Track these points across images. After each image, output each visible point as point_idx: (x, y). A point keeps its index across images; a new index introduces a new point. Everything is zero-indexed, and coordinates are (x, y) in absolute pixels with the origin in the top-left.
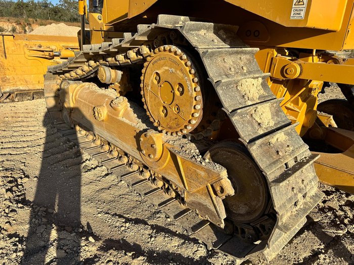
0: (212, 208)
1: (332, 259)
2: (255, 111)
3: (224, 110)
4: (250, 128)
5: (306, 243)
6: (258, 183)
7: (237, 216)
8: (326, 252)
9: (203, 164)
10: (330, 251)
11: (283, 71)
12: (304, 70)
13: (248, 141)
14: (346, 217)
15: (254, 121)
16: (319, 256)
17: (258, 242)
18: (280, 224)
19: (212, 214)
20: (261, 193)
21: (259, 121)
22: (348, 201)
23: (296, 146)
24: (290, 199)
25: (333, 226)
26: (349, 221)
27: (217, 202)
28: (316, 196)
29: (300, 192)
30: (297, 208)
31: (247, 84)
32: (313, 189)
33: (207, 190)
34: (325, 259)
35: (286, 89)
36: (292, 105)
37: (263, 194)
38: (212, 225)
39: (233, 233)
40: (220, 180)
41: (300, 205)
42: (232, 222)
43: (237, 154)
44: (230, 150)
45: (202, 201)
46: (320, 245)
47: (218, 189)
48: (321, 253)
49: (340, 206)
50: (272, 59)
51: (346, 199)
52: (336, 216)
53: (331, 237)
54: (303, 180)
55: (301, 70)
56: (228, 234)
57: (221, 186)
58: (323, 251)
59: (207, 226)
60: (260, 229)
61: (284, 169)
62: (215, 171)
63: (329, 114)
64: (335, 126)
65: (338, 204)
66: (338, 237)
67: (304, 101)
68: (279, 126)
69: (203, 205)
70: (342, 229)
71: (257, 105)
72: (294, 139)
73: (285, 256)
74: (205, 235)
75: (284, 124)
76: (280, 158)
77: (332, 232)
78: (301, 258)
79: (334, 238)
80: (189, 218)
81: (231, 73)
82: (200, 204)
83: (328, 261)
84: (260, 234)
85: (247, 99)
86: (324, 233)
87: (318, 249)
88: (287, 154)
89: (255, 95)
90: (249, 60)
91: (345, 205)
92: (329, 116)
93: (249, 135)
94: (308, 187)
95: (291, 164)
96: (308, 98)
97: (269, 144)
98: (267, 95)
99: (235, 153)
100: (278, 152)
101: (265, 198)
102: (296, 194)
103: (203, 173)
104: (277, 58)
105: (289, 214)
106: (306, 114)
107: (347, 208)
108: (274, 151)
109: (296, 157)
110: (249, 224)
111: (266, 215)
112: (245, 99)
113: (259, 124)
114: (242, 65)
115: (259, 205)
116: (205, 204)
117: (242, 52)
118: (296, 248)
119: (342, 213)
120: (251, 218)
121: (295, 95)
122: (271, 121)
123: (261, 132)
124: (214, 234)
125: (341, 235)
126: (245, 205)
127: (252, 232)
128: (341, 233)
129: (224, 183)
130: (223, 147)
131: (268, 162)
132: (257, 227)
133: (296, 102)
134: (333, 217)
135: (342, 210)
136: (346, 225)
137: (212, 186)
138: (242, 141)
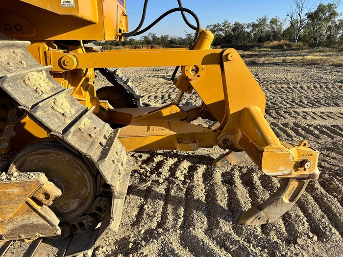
0: (42, 221)
1: (152, 204)
2: (54, 103)
3: (22, 107)
4: (57, 121)
5: (132, 204)
6: (81, 171)
7: (71, 214)
8: (147, 202)
9: (13, 179)
10: (149, 200)
11: (60, 63)
12: (79, 60)
13: (61, 133)
14: (147, 172)
15: (57, 113)
16: (144, 207)
17: (99, 225)
18: (116, 194)
19: (43, 227)
20: (87, 179)
21: (62, 112)
22: (142, 160)
23: (101, 127)
24: (115, 170)
25: (142, 182)
26: (149, 173)
27: (45, 212)
28: (129, 161)
29: (118, 162)
30: (121, 176)
31: (34, 77)
32: (125, 157)
33: (28, 206)
34: (148, 207)
35: (67, 81)
36: (77, 96)
37: (89, 179)
38: (45, 240)
39: (72, 232)
40: (41, 187)
41: (123, 173)
42: (67, 223)
43: (50, 153)
44: (39, 152)
45: (25, 222)
46: (141, 199)
47: (42, 197)
48: (144, 205)
49: (140, 166)
50: (45, 53)
51: (141, 159)
52: (141, 174)
53: (144, 190)
54: (117, 152)
55: (77, 61)
56: (67, 238)
57: (45, 193)
58: (145, 203)
59: (41, 244)
60: (97, 212)
61: (101, 148)
62: (32, 179)
63: (104, 100)
64: (113, 108)
65: (138, 165)
66: (149, 188)
67: (86, 90)
68: (80, 113)
69: (28, 225)
70: (148, 181)
71: (54, 96)
72: (96, 121)
73: (122, 224)
74: (42, 254)
75: (82, 110)
76: (94, 140)
77: (143, 187)
78: (133, 217)
79: (146, 190)
80: (14, 251)
81: (10, 68)
82: (23, 226)
83: (151, 207)
84: (98, 217)
85: (41, 92)
86: (139, 190)
87: (141, 203)
88: (97, 134)
89: (46, 88)
90: (23, 54)
91: (142, 164)
92: (105, 101)
93: (60, 126)
94: (122, 156)
95: (104, 142)
96: (87, 87)
97: (80, 130)
98: (56, 87)
99: (47, 153)
100: (90, 135)
101: (92, 182)
102: (117, 165)
103: (16, 191)
104: (50, 51)
105: (118, 183)
106: (91, 102)
107: (144, 166)
108: (86, 135)
109: (105, 135)
110: (85, 214)
111: (99, 196)
112: (39, 93)
113: (63, 114)
114: (19, 59)
115: (88, 191)
116: (30, 222)
117: (13, 46)
118: (127, 212)
119: (143, 170)
120: (85, 207)
121: (77, 86)
122: (72, 110)
123: (69, 122)
124: (52, 247)
125: (149, 185)
126: (74, 199)
127: (90, 219)
128: (149, 184)
129: (47, 187)
130: (30, 152)
131: (87, 146)
132: (94, 212)
133: (80, 93)
134: (139, 176)
135: (142, 168)
136: (149, 177)
137: (33, 198)
138: (56, 134)
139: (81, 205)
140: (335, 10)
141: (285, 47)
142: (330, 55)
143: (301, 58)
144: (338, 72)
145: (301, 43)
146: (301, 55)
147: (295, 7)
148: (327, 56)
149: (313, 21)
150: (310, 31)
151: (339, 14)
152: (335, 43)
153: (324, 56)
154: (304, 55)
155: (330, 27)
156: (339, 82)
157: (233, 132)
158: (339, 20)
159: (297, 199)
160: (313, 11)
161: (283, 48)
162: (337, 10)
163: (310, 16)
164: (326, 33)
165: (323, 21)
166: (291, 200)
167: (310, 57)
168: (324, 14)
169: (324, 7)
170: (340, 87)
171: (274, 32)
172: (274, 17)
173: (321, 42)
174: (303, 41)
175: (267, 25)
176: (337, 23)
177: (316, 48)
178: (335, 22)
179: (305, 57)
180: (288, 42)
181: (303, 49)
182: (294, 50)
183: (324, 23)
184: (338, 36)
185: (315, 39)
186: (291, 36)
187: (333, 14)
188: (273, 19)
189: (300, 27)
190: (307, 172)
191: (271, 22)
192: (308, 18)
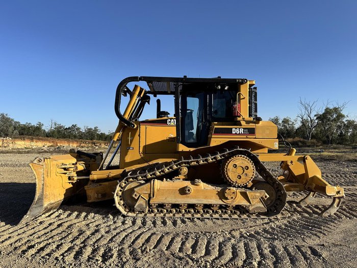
0: (262, 206)
19: (262, 209)
33: (260, 200)
57: (265, 196)
69: (258, 207)
103: (258, 194)
139: (271, 203)
140: (341, 112)
141: (300, 144)
142: (344, 152)
143: (318, 154)
144: (354, 166)
145: (314, 141)
146: (317, 152)
147: (304, 110)
148: (341, 152)
149: (323, 122)
150: (321, 130)
151: (345, 115)
152: (347, 140)
153: (339, 152)
154: (320, 152)
155: (339, 127)
156: (354, 173)
157: (311, 185)
158: (346, 121)
159: (340, 205)
160: (321, 113)
161: (298, 145)
162: (343, 113)
163: (319, 117)
164: (337, 131)
165: (332, 121)
166: (337, 206)
167: (325, 154)
168: (332, 116)
169: (331, 110)
170: (355, 177)
171: (287, 130)
172: (286, 118)
173: (334, 140)
174: (316, 139)
175: (279, 124)
176: (346, 123)
177: (330, 145)
178: (343, 122)
179: (322, 153)
180: (302, 140)
181: (317, 146)
182: (309, 146)
183: (333, 124)
184: (349, 134)
185: (328, 137)
186: (304, 134)
187: (340, 116)
188: (285, 119)
189: (311, 126)
190: (341, 195)
191: (283, 122)
192: (317, 119)
